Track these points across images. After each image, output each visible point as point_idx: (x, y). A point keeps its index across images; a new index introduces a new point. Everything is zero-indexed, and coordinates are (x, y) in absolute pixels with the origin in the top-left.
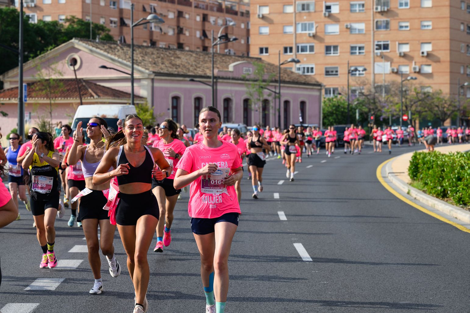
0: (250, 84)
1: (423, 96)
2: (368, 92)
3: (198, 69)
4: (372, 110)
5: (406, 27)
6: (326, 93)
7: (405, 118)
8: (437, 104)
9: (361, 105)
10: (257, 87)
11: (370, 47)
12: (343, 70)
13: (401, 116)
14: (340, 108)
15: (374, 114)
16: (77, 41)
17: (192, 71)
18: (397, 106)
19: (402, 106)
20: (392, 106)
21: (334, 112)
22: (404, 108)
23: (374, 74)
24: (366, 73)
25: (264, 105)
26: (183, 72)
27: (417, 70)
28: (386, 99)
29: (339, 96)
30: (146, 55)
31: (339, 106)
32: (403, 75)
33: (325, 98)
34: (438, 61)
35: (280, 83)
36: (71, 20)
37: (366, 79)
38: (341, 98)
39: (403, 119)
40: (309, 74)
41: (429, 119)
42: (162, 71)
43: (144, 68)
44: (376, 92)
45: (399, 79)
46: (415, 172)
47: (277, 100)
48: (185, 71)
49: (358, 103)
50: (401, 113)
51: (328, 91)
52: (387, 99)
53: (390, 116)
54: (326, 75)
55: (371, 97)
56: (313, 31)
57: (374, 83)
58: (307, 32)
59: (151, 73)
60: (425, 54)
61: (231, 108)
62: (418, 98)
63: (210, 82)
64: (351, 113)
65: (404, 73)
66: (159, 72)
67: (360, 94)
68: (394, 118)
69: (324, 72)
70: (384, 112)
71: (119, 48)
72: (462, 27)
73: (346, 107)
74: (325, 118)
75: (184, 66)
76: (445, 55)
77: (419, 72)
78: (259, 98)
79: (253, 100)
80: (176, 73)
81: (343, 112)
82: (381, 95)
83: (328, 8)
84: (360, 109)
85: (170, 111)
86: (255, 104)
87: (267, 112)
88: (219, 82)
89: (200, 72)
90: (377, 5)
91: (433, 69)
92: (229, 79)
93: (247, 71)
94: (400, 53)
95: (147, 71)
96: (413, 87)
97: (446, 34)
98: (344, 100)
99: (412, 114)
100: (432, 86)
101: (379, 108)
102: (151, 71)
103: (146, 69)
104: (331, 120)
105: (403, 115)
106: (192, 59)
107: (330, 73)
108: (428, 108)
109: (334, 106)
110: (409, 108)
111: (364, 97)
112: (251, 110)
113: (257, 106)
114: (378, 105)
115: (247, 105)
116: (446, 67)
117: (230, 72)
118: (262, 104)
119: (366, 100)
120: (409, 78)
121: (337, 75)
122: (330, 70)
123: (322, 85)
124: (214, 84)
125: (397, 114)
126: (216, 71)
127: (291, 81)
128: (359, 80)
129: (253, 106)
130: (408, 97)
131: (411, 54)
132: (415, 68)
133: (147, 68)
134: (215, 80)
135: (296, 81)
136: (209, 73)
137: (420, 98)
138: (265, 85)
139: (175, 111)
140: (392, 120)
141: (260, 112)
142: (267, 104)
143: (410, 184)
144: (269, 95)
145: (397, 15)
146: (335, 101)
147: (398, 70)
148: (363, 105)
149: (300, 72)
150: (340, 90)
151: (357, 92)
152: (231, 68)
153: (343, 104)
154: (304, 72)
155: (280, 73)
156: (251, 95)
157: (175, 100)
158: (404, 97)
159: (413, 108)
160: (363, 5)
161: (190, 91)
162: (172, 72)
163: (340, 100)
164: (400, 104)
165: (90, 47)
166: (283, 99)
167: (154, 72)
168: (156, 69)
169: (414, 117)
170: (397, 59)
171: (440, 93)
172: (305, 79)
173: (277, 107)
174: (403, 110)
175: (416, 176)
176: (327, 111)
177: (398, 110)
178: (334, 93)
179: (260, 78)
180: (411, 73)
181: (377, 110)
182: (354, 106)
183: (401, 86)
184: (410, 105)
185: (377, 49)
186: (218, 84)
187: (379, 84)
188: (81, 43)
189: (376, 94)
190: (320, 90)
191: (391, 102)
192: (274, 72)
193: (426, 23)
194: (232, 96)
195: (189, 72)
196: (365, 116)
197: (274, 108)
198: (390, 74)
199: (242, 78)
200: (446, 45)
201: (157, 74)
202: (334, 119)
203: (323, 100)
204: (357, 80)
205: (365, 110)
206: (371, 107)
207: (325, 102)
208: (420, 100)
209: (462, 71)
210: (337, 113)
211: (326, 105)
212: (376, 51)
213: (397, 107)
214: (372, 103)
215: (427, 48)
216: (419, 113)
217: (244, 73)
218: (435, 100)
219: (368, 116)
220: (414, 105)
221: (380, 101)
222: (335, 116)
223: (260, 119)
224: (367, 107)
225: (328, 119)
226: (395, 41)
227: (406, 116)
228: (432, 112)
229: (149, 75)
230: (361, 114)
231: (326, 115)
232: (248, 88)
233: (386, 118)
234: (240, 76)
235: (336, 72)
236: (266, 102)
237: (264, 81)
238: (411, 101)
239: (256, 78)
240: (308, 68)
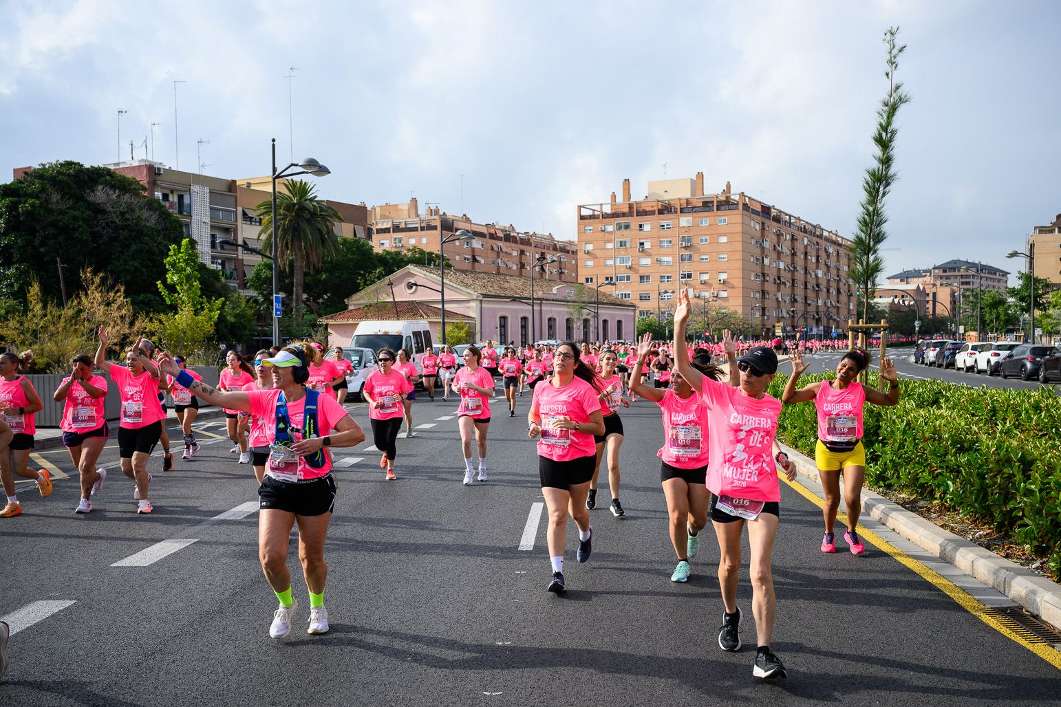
0: (571, 305)
1: (722, 316)
5: (706, 259)
6: (641, 315)
7: (707, 334)
8: (734, 322)
10: (578, 308)
11: (676, 276)
12: (654, 296)
14: (652, 326)
16: (412, 267)
17: (519, 294)
18: (700, 324)
19: (705, 324)
20: (696, 324)
22: (706, 326)
26: (510, 294)
27: (716, 295)
29: (651, 317)
30: (477, 279)
31: (651, 324)
33: (639, 317)
34: (733, 287)
35: (598, 304)
36: (414, 250)
38: (653, 318)
39: (705, 335)
40: (627, 298)
42: (490, 293)
43: (473, 290)
45: (701, 302)
47: (597, 319)
49: (667, 322)
50: (703, 330)
51: (642, 313)
53: (694, 332)
54: (641, 299)
56: (629, 264)
58: (625, 264)
59: (480, 295)
60: (722, 282)
61: (555, 326)
62: (718, 318)
64: (661, 331)
65: (704, 297)
66: (487, 294)
68: (698, 334)
69: (638, 297)
71: (452, 273)
72: (752, 259)
75: (512, 289)
76: (738, 283)
77: (717, 297)
78: (580, 318)
79: (575, 319)
80: (503, 295)
81: (654, 330)
83: (642, 244)
85: (499, 328)
86: (576, 323)
87: (588, 330)
88: (546, 303)
89: (526, 295)
90: (682, 241)
91: (728, 294)
92: (553, 300)
93: (569, 293)
94: (701, 281)
95: (476, 293)
96: (713, 309)
97: (739, 265)
98: (655, 320)
102: (479, 293)
103: (475, 291)
105: (706, 332)
106: (520, 283)
107: (644, 298)
109: (647, 324)
110: (710, 326)
112: (573, 328)
113: (578, 324)
115: (569, 324)
116: (739, 292)
117: (554, 294)
118: (583, 323)
120: (710, 301)
121: (649, 300)
122: (644, 296)
123: (637, 307)
124: (540, 306)
125: (700, 331)
126: (541, 294)
127: (610, 303)
129: (574, 325)
130: (710, 316)
131: (710, 282)
132: (713, 293)
134: (540, 302)
135: (615, 303)
137: (720, 317)
138: (584, 306)
139: (503, 329)
140: (696, 336)
141: (581, 330)
142: (587, 323)
144: (589, 315)
145: (699, 249)
146: (648, 321)
147: (700, 295)
150: (652, 312)
152: (554, 290)
153: (655, 323)
154: (621, 297)
155: (598, 295)
156: (573, 315)
157: (502, 320)
158: (706, 317)
159: (714, 326)
160: (670, 241)
161: (517, 311)
162: (499, 294)
163: (652, 320)
164: (703, 323)
165: (425, 272)
166: (602, 319)
167: (482, 294)
168: (484, 292)
170: (699, 286)
171: (736, 313)
172: (623, 302)
173: (596, 325)
176: (641, 329)
177: (701, 327)
178: (646, 314)
179: (580, 301)
180: (710, 297)
183: (703, 308)
184: (711, 324)
185: (682, 278)
186: (543, 305)
188: (416, 268)
190: (636, 311)
191: (695, 321)
193: (722, 256)
194: (556, 316)
197: (593, 326)
199: (564, 300)
200: (739, 273)
201: (485, 295)
203: (637, 319)
204: (666, 303)
207: (639, 321)
209: (752, 296)
211: (639, 323)
212: (681, 280)
215: (723, 276)
217: (567, 295)
220: (715, 323)
223: (581, 336)
226: (697, 271)
229: (478, 297)
232: (570, 309)
234: (563, 298)
235: (649, 297)
236: (586, 321)
237: (584, 302)
238: (712, 320)
239: (577, 300)
240: (626, 294)
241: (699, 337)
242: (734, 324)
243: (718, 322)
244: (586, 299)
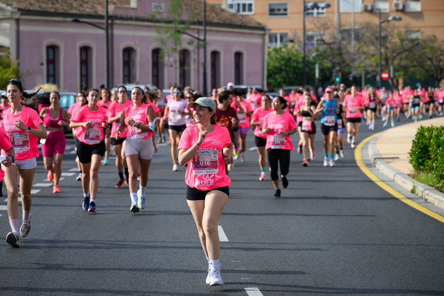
0: (161, 27)
1: (410, 45)
2: (331, 38)
3: (85, 5)
4: (337, 65)
6: (271, 41)
7: (385, 76)
8: (430, 56)
9: (321, 58)
10: (172, 31)
12: (295, 8)
13: (379, 72)
14: (291, 61)
15: (340, 70)
17: (76, 8)
18: (373, 59)
19: (381, 59)
20: (366, 59)
21: (283, 68)
22: (383, 62)
23: (339, 14)
24: (327, 12)
25: (182, 57)
26: (63, 9)
27: (401, 7)
28: (357, 48)
29: (290, 45)
31: (290, 59)
32: (380, 14)
33: (269, 48)
35: (205, 26)
37: (329, 20)
38: (293, 47)
39: (381, 78)
40: (246, 13)
41: (418, 77)
42: (31, 8)
43: (4, 3)
44: (343, 39)
45: (375, 20)
46: (421, 158)
47: (202, 50)
48: (65, 8)
49: (317, 55)
50: (378, 69)
51: (273, 38)
52: (359, 49)
53: (363, 72)
54: (271, 14)
55: (335, 46)
57: (340, 25)
59: (16, 10)
61: (134, 62)
62: (403, 48)
63: (103, 24)
64: (307, 70)
65: (382, 11)
66: (26, 8)
67: (319, 42)
68: (369, 76)
69: (267, 10)
70: (355, 68)
73: (301, 60)
74: (269, 76)
77: (403, 11)
78: (174, 47)
79: (166, 50)
80: (53, 10)
81: (295, 68)
82: (349, 43)
84: (320, 64)
85: (45, 67)
86: (169, 56)
87: (186, 68)
88: (116, 24)
89: (87, 10)
91: (422, 6)
92: (131, 19)
93: (156, 7)
95: (9, 8)
96: (396, 31)
98: (297, 50)
99: (395, 70)
100: (423, 30)
101: (348, 62)
102: (15, 8)
103: (8, 5)
104: (279, 80)
105: (382, 71)
107: (276, 12)
108: (417, 62)
109: (283, 59)
110: (390, 62)
111: (325, 46)
112: (163, 65)
113: (171, 59)
114: (346, 57)
115: (158, 58)
117: (133, 9)
118: (180, 57)
119: (329, 50)
120: (390, 18)
121: (286, 14)
122: (276, 7)
123: (266, 28)
124: (109, 28)
125: (373, 71)
126: (111, 8)
127: (221, 22)
128: (318, 22)
129: (166, 59)
130: (389, 46)
132: (397, 5)
133: (9, 3)
134: (110, 21)
135: (228, 22)
136: (101, 11)
137: (406, 48)
138: (184, 29)
139: (51, 66)
140: (365, 78)
141: (176, 68)
142: (186, 56)
143: (413, 177)
144: (190, 43)
146: (284, 52)
147: (372, 7)
148: (324, 58)
149: (233, 11)
150: (290, 36)
151: (316, 38)
152: (133, 3)
153: (296, 56)
154: (238, 11)
155: (205, 11)
156: (163, 43)
157: (51, 51)
158: (384, 46)
159: (396, 62)
161: (73, 37)
162: (46, 10)
163: (291, 50)
164: (377, 57)
166: (210, 49)
167: (19, 10)
168: (23, 6)
169: (397, 74)
171: (433, 39)
172: (241, 20)
173: (202, 60)
174: (382, 65)
175: (422, 165)
176: (273, 66)
177: (374, 64)
178: (281, 40)
179: (177, 18)
180: (391, 11)
181: (344, 65)
182: (311, 59)
183: (378, 30)
184: (392, 58)
186: (115, 27)
187: (347, 27)
189: (344, 42)
190: (264, 35)
191: (364, 53)
192: (196, 9)
194: (136, 44)
195: (71, 9)
196: (328, 74)
197: (196, 62)
198: (362, 13)
199: (150, 18)
201: (25, 12)
202: (284, 78)
203: (266, 50)
204: (316, 22)
205: (328, 65)
206: (336, 61)
207: (269, 53)
208: (405, 51)
210: (288, 69)
211: (270, 58)
213: (373, 61)
214: (338, 55)
216: (405, 68)
217: (153, 10)
218: (427, 50)
219: (331, 73)
220: (398, 57)
221: (348, 52)
222: (284, 74)
223: (176, 78)
224: (331, 61)
225: (274, 78)
227: (385, 73)
228: (423, 67)
229: (12, 13)
230: (321, 71)
231: (271, 72)
232: (158, 32)
233: (358, 76)
234: (147, 16)
235: (285, 10)
236: (185, 54)
237: (182, 22)
238: (394, 51)
239: (171, 18)
240: (244, 5)
241: (372, 81)
242: (431, 59)
243: (404, 55)
244: (185, 17)
